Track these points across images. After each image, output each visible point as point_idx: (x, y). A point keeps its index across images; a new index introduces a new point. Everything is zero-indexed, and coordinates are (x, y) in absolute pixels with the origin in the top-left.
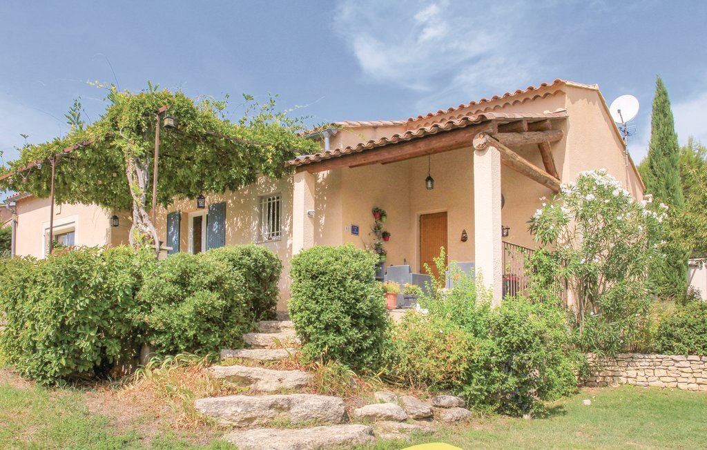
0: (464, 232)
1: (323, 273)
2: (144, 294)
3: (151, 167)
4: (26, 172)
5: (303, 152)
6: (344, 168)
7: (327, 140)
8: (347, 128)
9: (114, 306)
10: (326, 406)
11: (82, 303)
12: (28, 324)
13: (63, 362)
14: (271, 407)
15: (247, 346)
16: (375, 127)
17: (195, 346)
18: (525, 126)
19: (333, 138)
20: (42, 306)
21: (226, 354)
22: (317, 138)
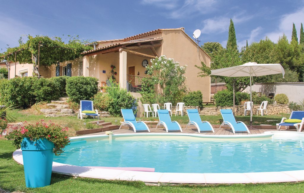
0: (139, 72)
1: (72, 82)
2: (32, 88)
3: (38, 57)
4: (9, 55)
5: (87, 50)
6: (101, 54)
7: (95, 46)
8: (100, 43)
9: (26, 90)
10: (68, 111)
11: (17, 89)
12: (6, 95)
13: (14, 103)
14: (56, 110)
15: (60, 100)
16: (112, 42)
17: (45, 100)
18: (139, 44)
19: (97, 46)
20: (8, 90)
21: (52, 101)
22: (92, 46)
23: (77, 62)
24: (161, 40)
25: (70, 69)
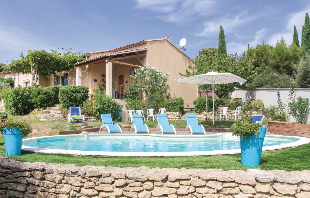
1: (64, 91)
2: (31, 96)
4: (12, 67)
5: (79, 61)
7: (86, 57)
8: (92, 54)
9: (25, 98)
10: (60, 116)
11: (18, 97)
12: (9, 102)
13: (16, 110)
14: (50, 116)
15: (54, 107)
16: (103, 53)
17: (41, 107)
18: (125, 55)
19: (88, 57)
20: (11, 99)
21: (48, 108)
22: (84, 57)
23: (72, 72)
24: (146, 51)
25: (67, 79)
